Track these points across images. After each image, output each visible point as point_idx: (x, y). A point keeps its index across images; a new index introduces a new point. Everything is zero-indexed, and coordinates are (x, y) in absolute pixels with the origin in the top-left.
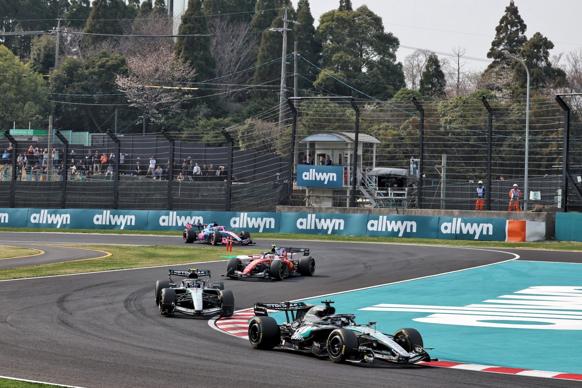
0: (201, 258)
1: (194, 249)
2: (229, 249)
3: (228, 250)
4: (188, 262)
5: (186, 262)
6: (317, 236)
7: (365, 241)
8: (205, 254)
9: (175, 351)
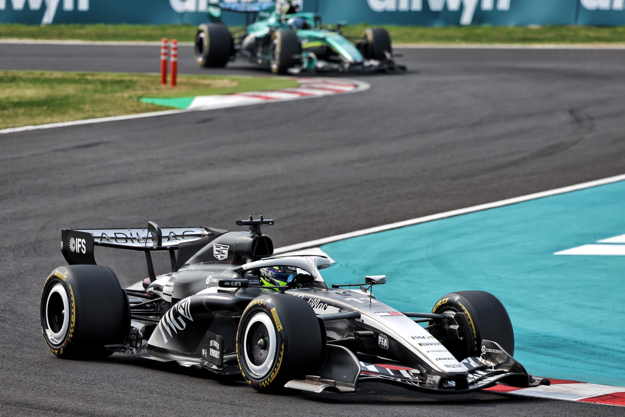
0: (87, 107)
1: (63, 81)
2: (169, 78)
3: (165, 81)
4: (49, 119)
5: (42, 119)
6: (429, 31)
7: (573, 41)
8: (98, 96)
9: (19, 396)
